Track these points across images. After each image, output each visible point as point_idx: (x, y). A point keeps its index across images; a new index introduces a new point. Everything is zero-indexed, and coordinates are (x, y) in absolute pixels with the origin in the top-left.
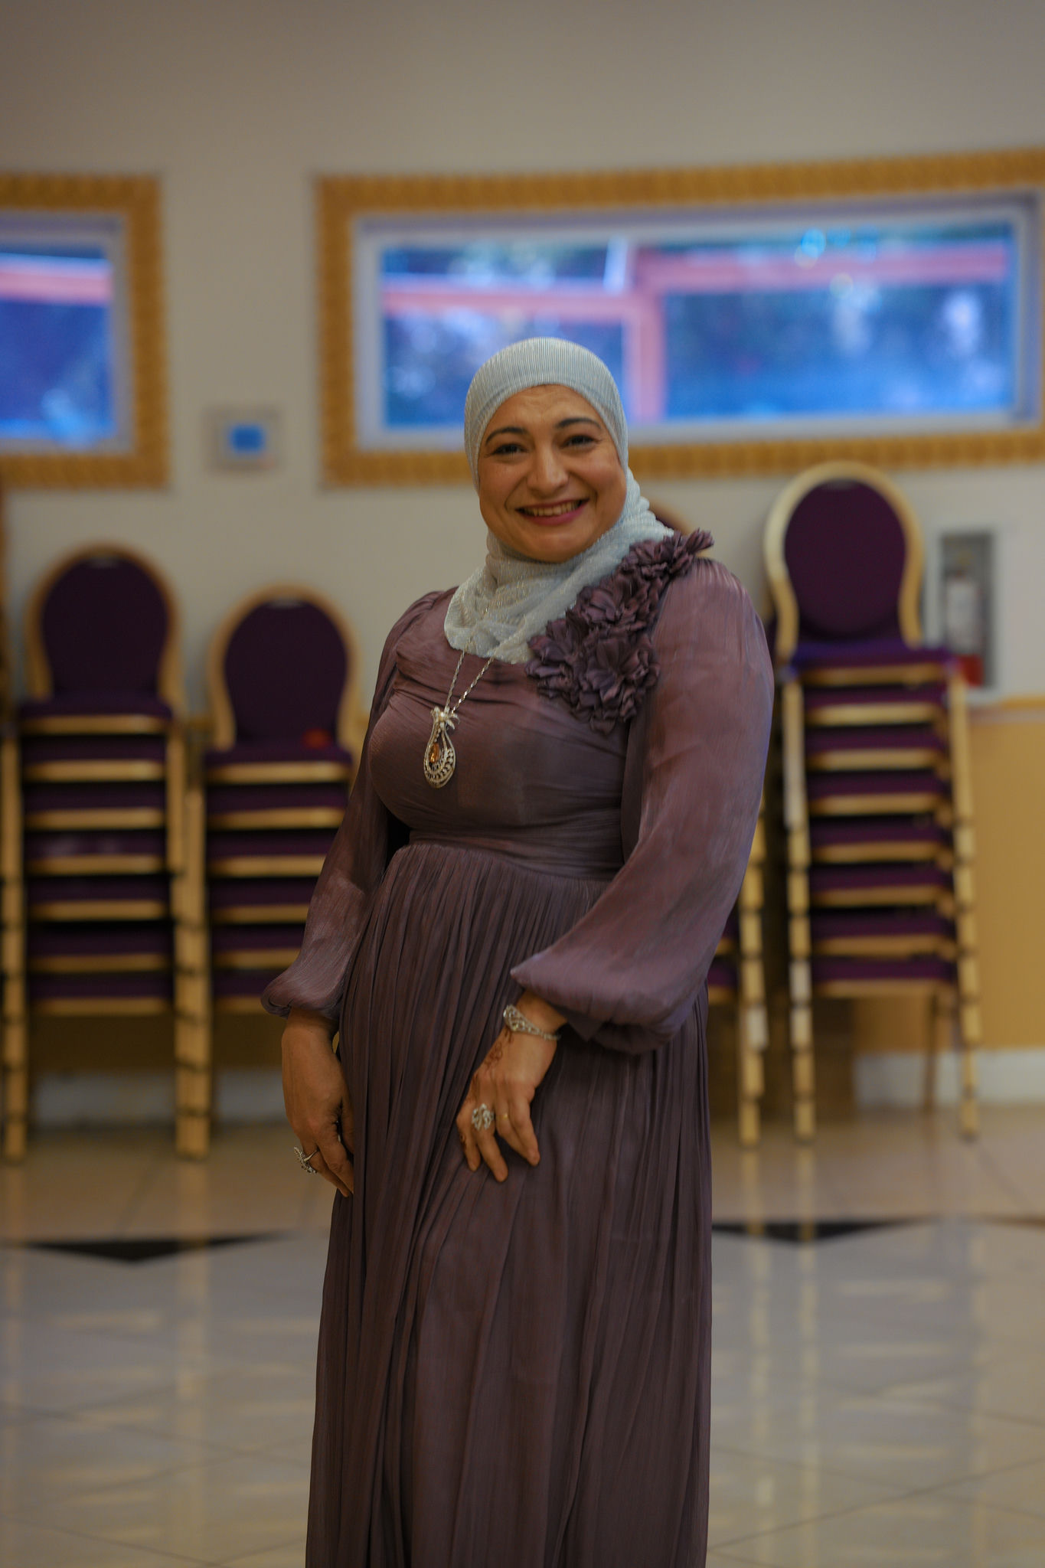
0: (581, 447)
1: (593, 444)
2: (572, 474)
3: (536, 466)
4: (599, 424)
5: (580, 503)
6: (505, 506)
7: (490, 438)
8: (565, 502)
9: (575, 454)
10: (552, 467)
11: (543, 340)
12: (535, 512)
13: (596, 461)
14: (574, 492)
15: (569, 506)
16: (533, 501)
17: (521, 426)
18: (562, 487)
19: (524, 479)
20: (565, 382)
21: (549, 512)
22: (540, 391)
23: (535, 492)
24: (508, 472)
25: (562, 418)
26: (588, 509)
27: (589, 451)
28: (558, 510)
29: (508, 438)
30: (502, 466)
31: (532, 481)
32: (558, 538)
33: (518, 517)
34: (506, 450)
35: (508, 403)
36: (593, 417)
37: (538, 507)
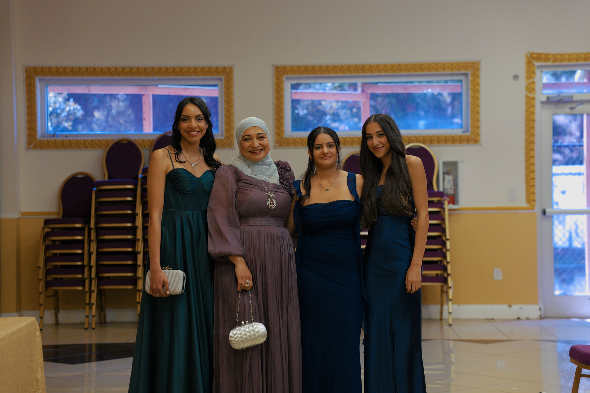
0: (262, 139)
1: (264, 138)
2: (260, 144)
3: (253, 143)
4: (265, 134)
5: (262, 150)
6: (247, 151)
7: (243, 137)
8: (259, 150)
9: (260, 140)
10: (257, 143)
11: (252, 118)
12: (253, 152)
13: (265, 142)
14: (260, 148)
15: (260, 150)
16: (252, 150)
17: (250, 135)
18: (258, 147)
19: (251, 145)
20: (258, 126)
21: (256, 152)
22: (253, 128)
23: (253, 148)
24: (247, 144)
25: (258, 133)
26: (263, 151)
27: (263, 139)
28: (258, 151)
29: (247, 137)
30: (246, 143)
31: (252, 146)
32: (258, 157)
33: (249, 153)
34: (246, 140)
35: (246, 130)
36: (264, 133)
37: (253, 151)
